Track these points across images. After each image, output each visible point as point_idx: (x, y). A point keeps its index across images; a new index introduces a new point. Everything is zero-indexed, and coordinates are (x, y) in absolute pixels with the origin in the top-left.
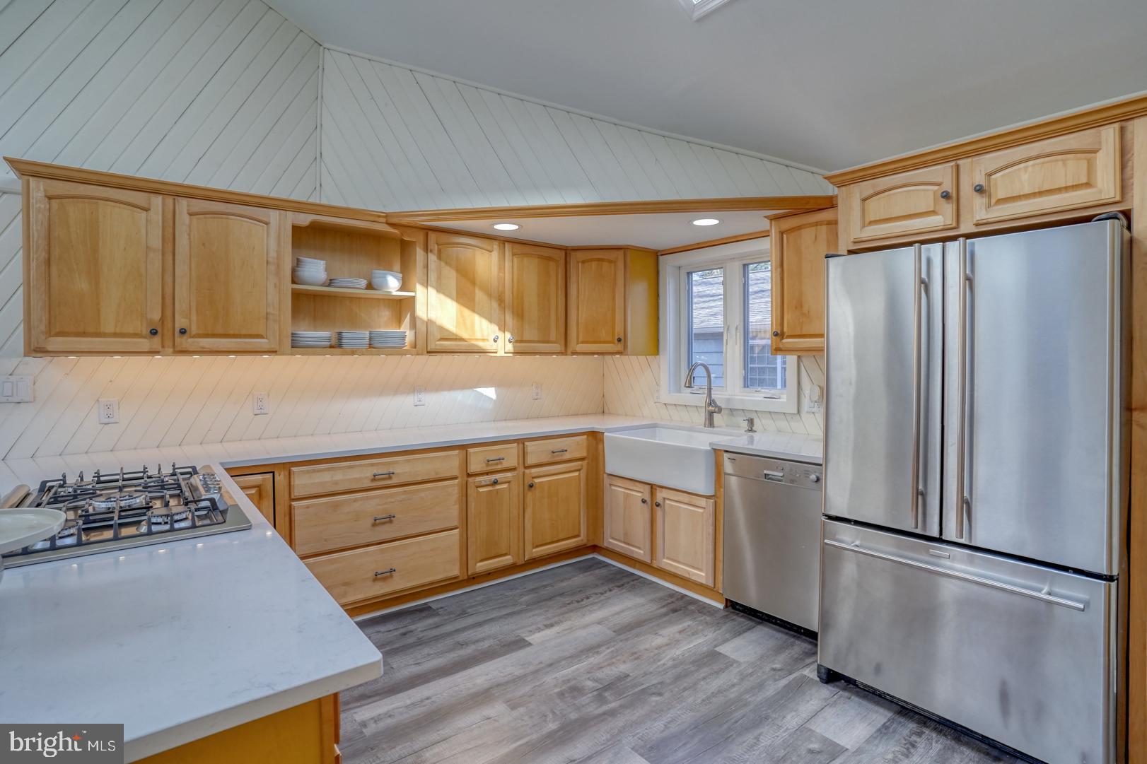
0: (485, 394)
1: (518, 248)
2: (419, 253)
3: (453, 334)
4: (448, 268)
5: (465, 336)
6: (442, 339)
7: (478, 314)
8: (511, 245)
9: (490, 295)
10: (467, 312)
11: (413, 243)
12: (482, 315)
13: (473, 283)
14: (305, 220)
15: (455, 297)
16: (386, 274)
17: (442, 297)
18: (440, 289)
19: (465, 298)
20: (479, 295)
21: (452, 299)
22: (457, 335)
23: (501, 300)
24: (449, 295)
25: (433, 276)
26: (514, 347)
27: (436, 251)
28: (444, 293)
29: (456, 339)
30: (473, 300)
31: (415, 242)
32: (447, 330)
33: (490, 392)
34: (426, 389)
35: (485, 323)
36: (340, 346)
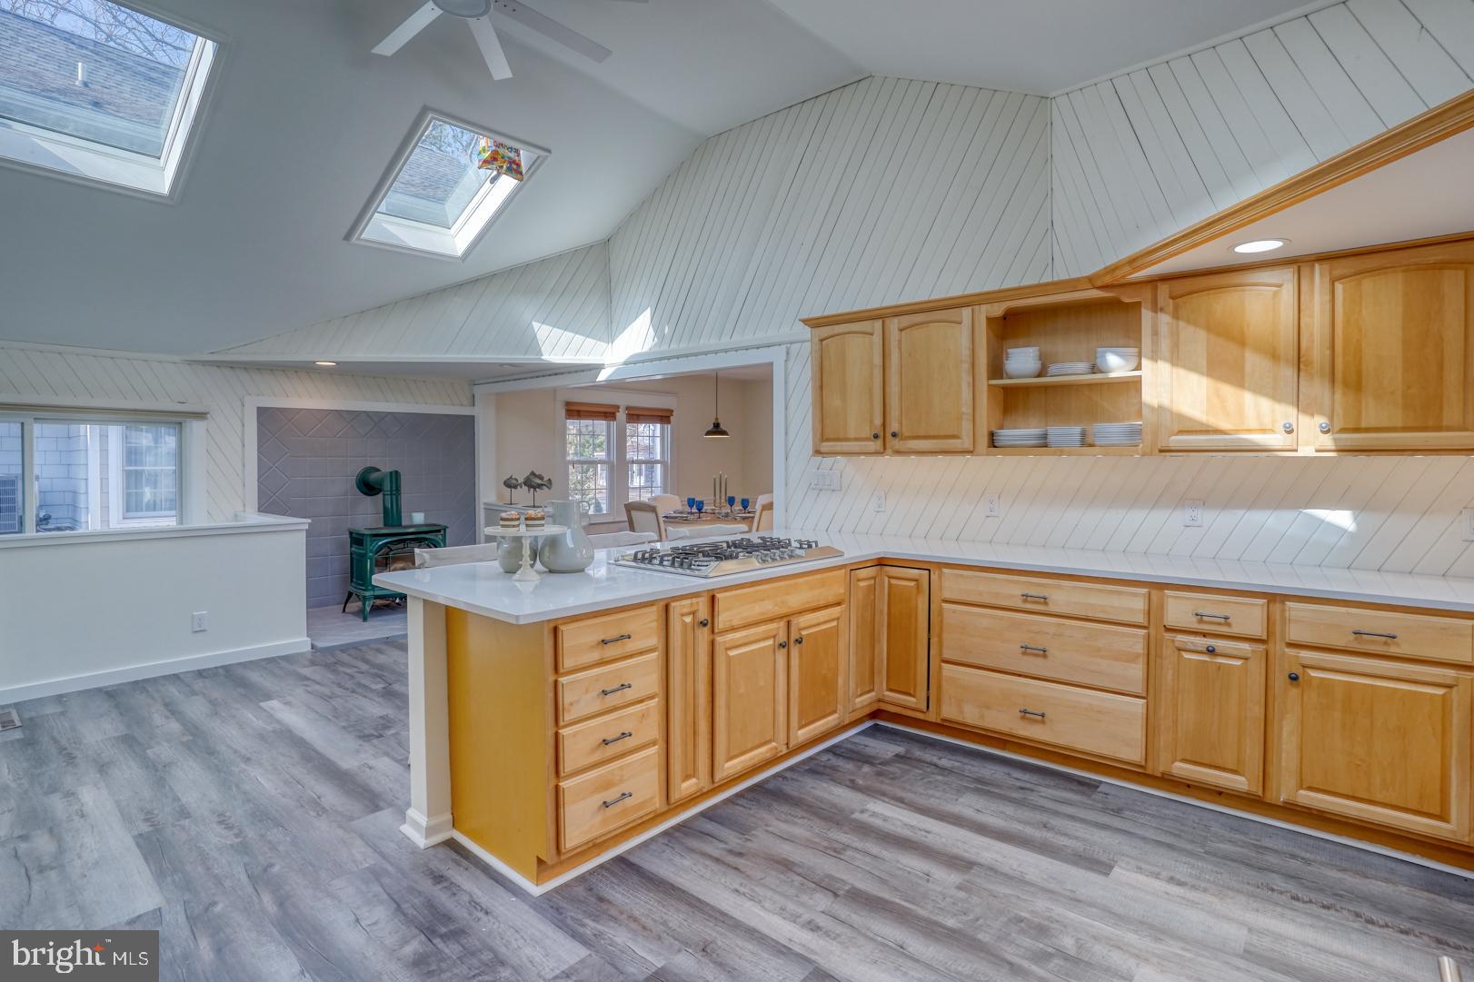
0: (1328, 519)
1: (1342, 267)
2: (1146, 315)
3: (1202, 424)
4: (1191, 329)
5: (1224, 425)
6: (1181, 432)
7: (1249, 390)
8: (1326, 266)
9: (1274, 356)
10: (1228, 391)
11: (1138, 305)
12: (1258, 390)
13: (1241, 341)
14: (998, 310)
15: (1205, 370)
16: (1106, 352)
17: (1182, 372)
18: (1175, 360)
19: (1225, 370)
20: (1253, 361)
21: (1201, 373)
22: (1208, 426)
23: (1300, 362)
24: (1192, 368)
25: (1165, 345)
26: (1335, 440)
27: (1171, 308)
28: (1186, 367)
29: (1207, 432)
30: (1241, 369)
31: (1140, 303)
32: (1190, 420)
33: (1343, 519)
34: (1204, 504)
35: (1265, 404)
36: (1046, 446)
